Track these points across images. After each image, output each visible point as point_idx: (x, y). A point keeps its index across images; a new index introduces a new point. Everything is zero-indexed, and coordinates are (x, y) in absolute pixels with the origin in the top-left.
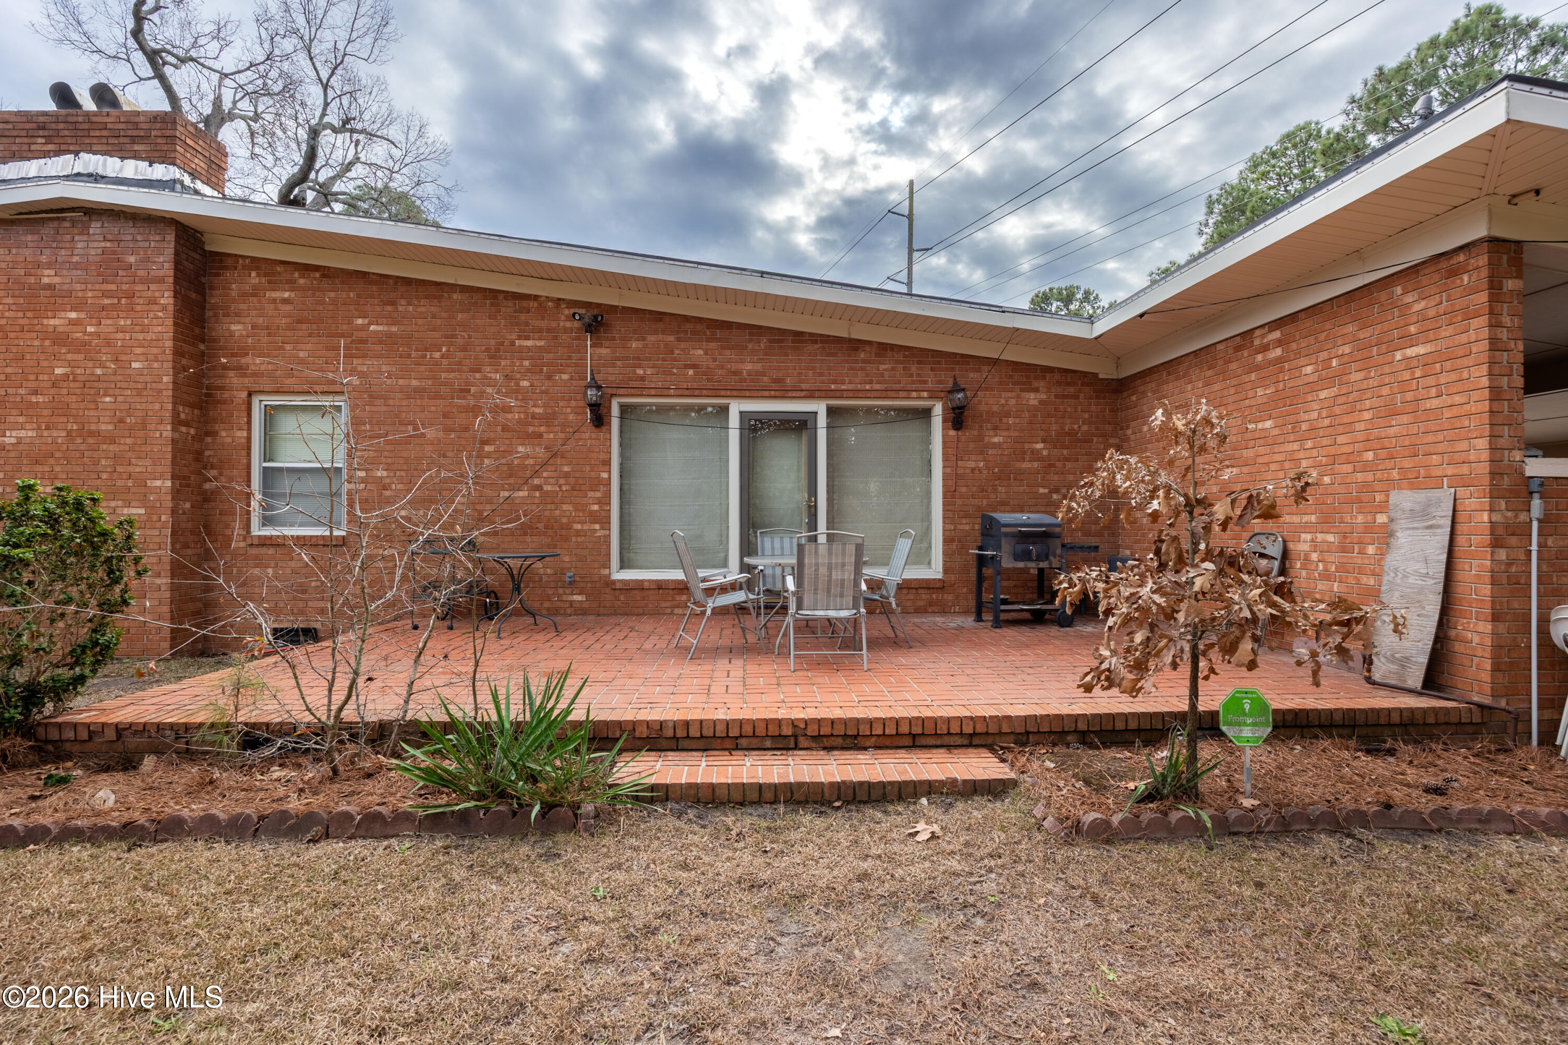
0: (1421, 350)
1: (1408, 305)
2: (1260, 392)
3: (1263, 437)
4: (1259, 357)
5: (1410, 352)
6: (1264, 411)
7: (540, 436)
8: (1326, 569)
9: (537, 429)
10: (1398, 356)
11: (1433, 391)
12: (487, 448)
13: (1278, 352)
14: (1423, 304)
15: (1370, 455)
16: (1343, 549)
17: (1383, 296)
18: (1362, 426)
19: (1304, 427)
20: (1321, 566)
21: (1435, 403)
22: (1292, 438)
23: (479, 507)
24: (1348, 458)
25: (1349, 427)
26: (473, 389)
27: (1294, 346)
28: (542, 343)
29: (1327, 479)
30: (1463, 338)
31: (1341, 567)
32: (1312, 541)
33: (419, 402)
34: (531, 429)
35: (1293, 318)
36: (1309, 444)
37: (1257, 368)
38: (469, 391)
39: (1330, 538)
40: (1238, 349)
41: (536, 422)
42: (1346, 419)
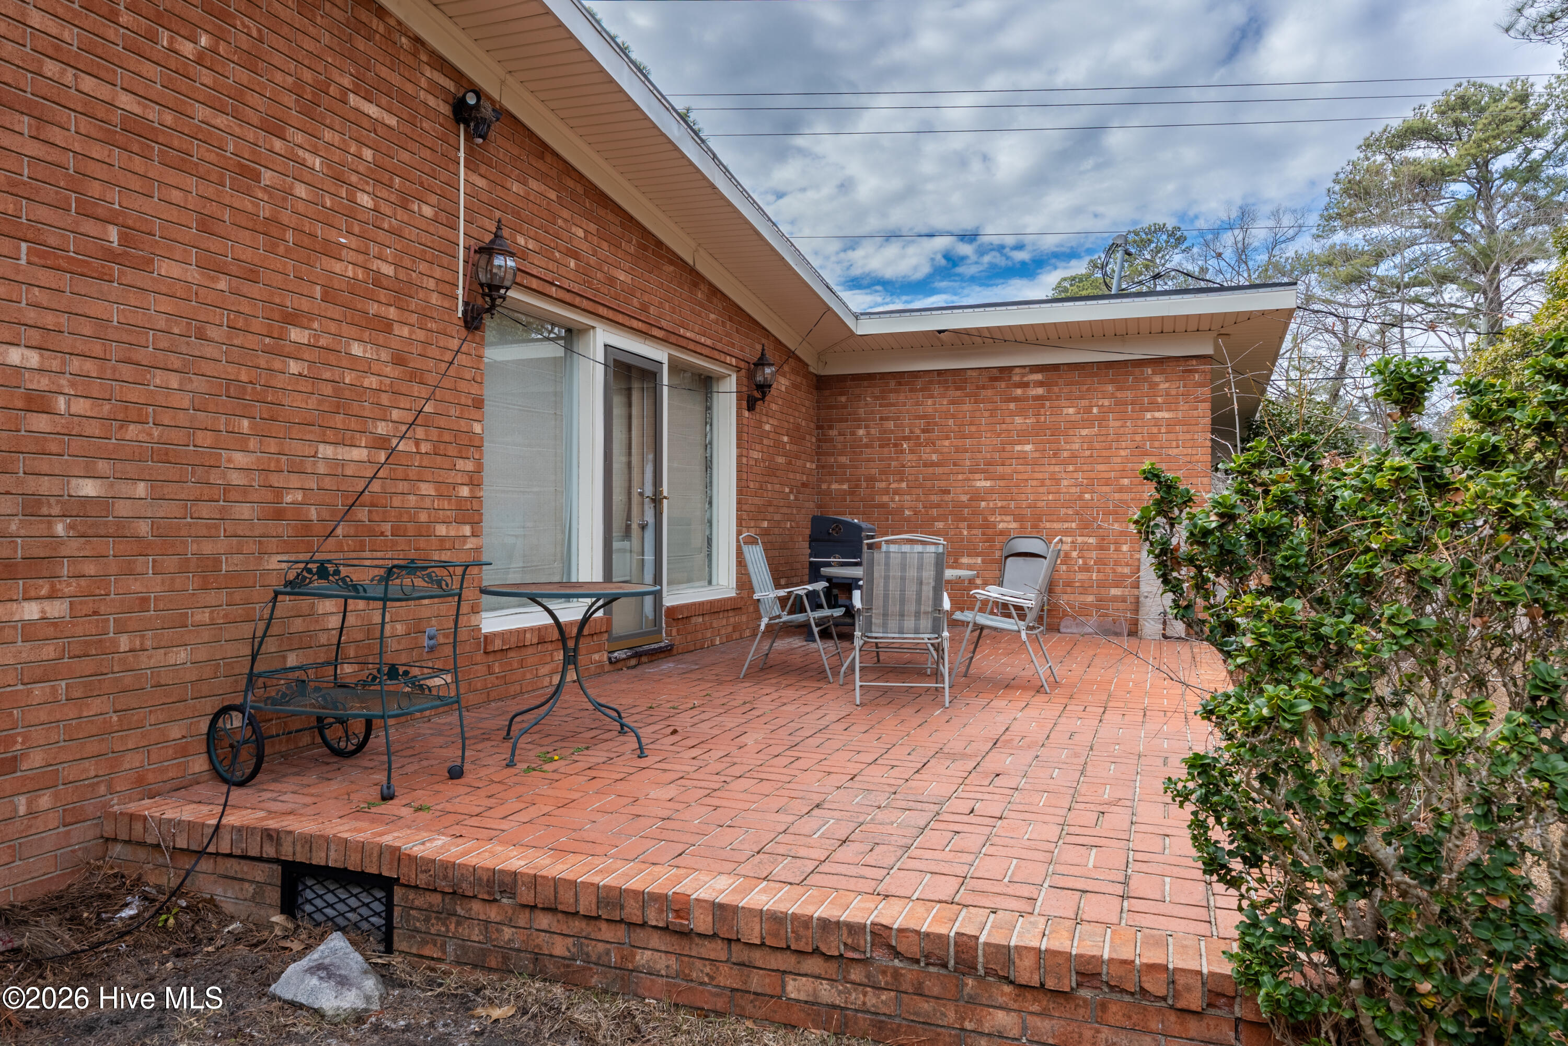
0: (1166, 415)
1: (1157, 384)
2: (1018, 420)
3: (1022, 458)
4: (1019, 392)
5: (1158, 415)
6: (1024, 436)
7: (386, 326)
8: (1085, 563)
9: (383, 310)
10: (1149, 415)
11: (1174, 444)
12: (297, 335)
13: (1040, 391)
14: (1167, 385)
15: (1126, 481)
16: (1102, 548)
17: (1137, 370)
18: (1119, 460)
19: (1066, 454)
20: (1081, 561)
21: (1176, 451)
22: (1053, 461)
23: (276, 480)
24: (1107, 482)
25: (1107, 460)
26: (267, 177)
27: (1056, 389)
28: (392, 121)
29: (1087, 496)
30: (1195, 413)
31: (1099, 561)
32: (1073, 542)
33: (138, 164)
34: (373, 308)
35: (1055, 367)
36: (1071, 468)
37: (1016, 399)
38: (257, 178)
39: (1091, 540)
40: (994, 379)
41: (382, 295)
42: (1105, 453)
